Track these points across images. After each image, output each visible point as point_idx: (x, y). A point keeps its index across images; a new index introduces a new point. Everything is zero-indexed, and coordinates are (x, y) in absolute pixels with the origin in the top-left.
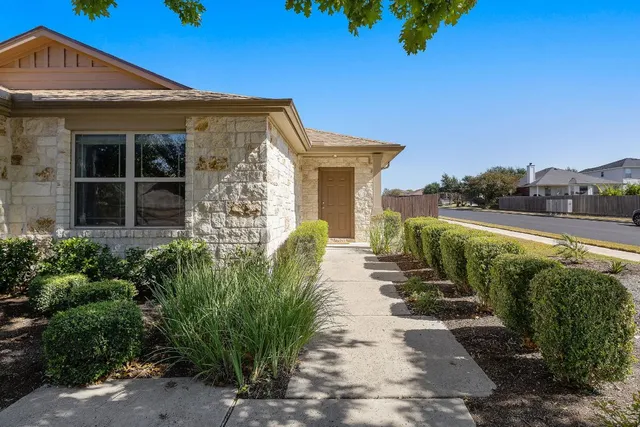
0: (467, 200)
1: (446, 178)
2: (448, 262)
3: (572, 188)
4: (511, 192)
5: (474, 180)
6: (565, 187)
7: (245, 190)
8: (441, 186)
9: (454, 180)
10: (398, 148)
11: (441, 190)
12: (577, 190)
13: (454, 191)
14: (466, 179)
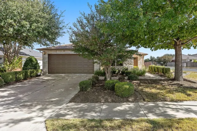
0: (158, 64)
1: (151, 57)
2: (156, 70)
3: (188, 60)
4: (170, 61)
5: (160, 58)
6: (186, 60)
7: (131, 61)
8: (150, 59)
9: (154, 58)
10: (147, 54)
11: (150, 61)
12: (189, 61)
13: (154, 61)
14: (158, 57)
